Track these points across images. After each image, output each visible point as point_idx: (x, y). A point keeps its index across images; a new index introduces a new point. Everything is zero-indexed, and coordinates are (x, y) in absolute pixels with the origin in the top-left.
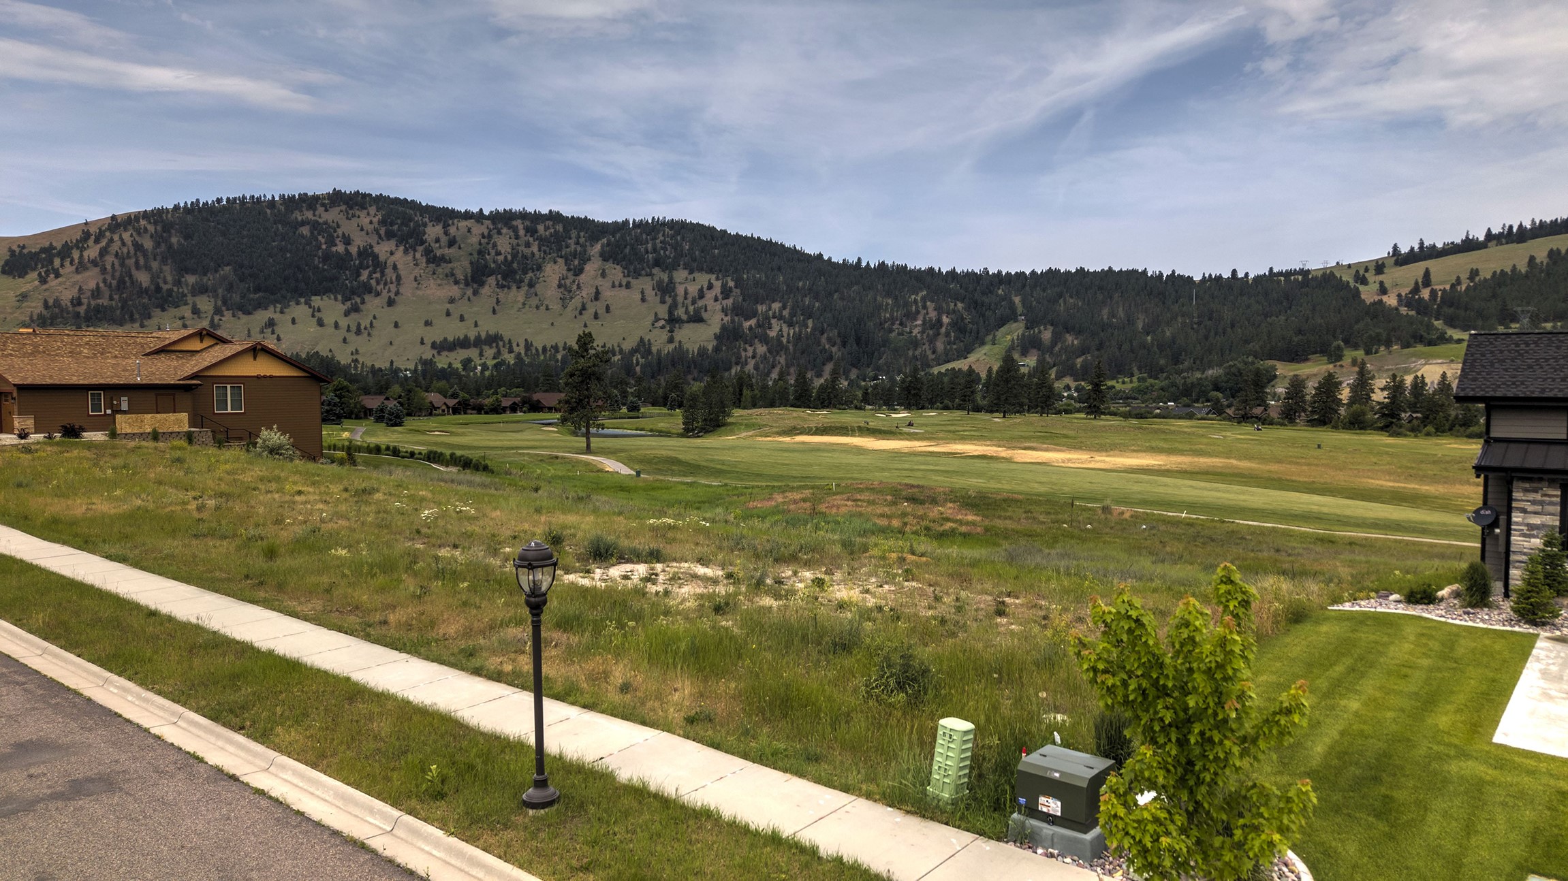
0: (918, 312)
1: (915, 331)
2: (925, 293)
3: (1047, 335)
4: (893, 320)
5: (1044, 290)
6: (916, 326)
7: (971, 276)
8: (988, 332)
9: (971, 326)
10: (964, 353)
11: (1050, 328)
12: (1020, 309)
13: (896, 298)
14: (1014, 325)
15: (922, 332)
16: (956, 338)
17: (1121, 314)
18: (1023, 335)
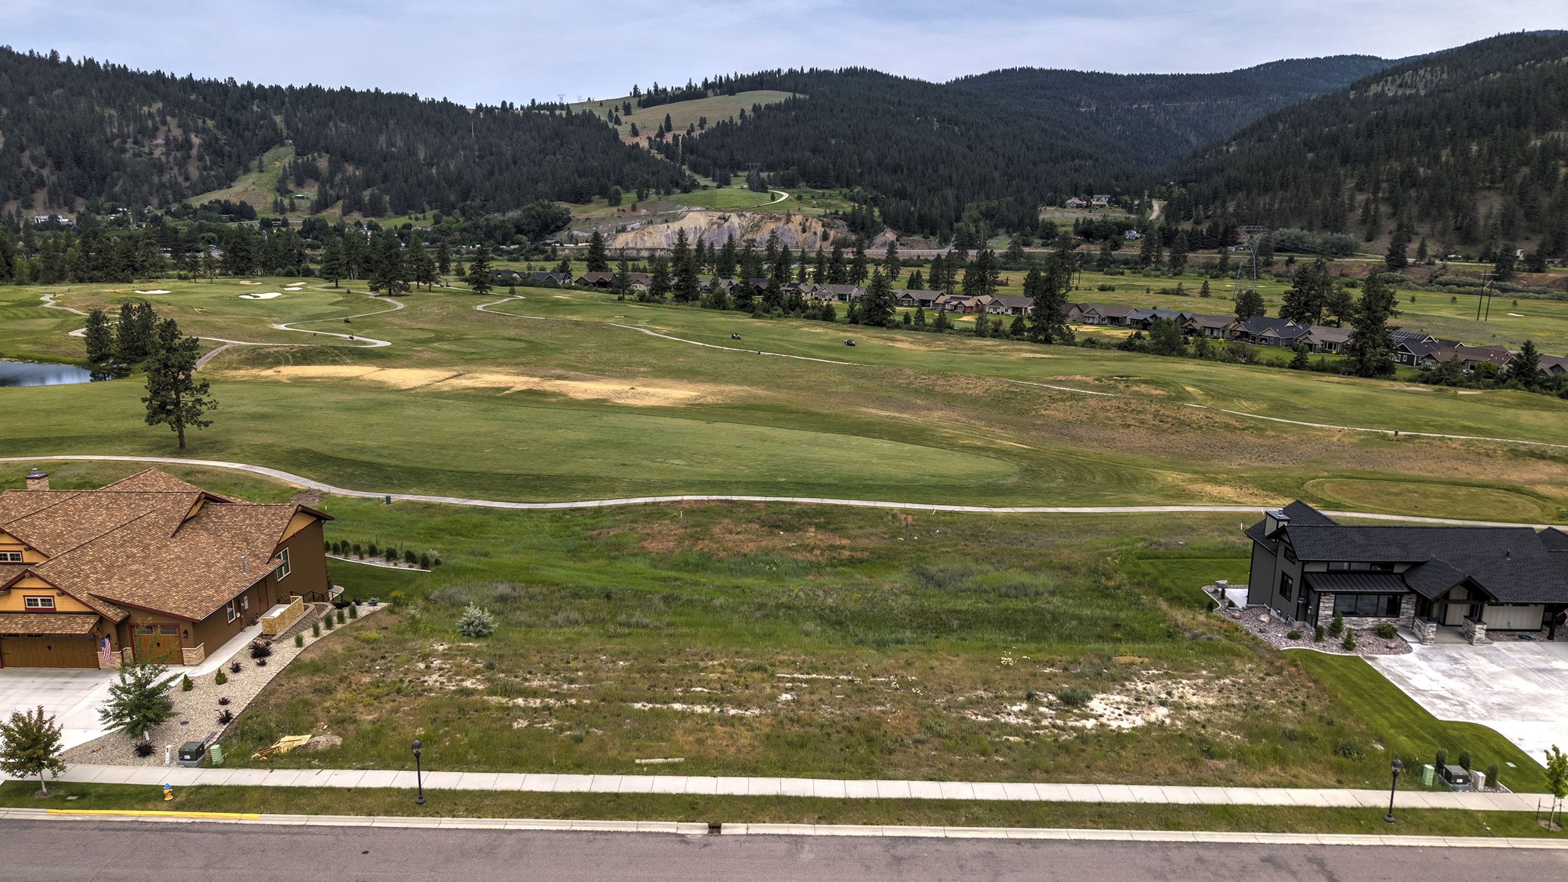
0: (156, 129)
1: (157, 153)
2: (160, 104)
3: (323, 163)
5: (309, 111)
6: (157, 146)
7: (213, 85)
8: (252, 157)
9: (228, 148)
10: (227, 181)
11: (326, 157)
12: (285, 133)
13: (122, 110)
14: (282, 150)
15: (167, 154)
16: (214, 163)
17: (400, 143)
18: (295, 162)
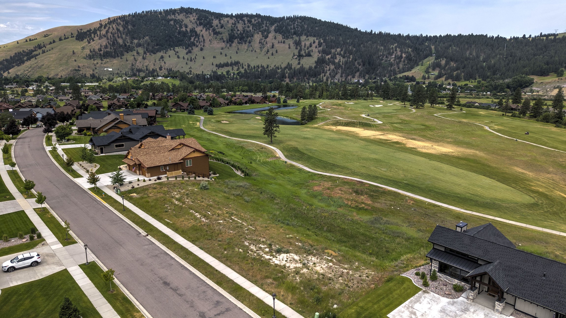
0: (393, 52)
1: (392, 60)
2: (396, 45)
3: (443, 62)
4: (383, 55)
5: (444, 44)
6: (392, 58)
7: (415, 37)
8: (420, 60)
9: (413, 58)
10: (410, 69)
11: (445, 59)
12: (433, 52)
13: (385, 47)
14: (431, 58)
15: (394, 60)
16: (408, 63)
17: (474, 54)
18: (434, 62)
